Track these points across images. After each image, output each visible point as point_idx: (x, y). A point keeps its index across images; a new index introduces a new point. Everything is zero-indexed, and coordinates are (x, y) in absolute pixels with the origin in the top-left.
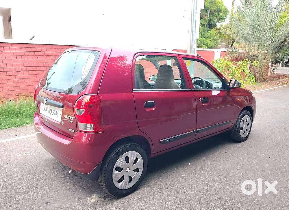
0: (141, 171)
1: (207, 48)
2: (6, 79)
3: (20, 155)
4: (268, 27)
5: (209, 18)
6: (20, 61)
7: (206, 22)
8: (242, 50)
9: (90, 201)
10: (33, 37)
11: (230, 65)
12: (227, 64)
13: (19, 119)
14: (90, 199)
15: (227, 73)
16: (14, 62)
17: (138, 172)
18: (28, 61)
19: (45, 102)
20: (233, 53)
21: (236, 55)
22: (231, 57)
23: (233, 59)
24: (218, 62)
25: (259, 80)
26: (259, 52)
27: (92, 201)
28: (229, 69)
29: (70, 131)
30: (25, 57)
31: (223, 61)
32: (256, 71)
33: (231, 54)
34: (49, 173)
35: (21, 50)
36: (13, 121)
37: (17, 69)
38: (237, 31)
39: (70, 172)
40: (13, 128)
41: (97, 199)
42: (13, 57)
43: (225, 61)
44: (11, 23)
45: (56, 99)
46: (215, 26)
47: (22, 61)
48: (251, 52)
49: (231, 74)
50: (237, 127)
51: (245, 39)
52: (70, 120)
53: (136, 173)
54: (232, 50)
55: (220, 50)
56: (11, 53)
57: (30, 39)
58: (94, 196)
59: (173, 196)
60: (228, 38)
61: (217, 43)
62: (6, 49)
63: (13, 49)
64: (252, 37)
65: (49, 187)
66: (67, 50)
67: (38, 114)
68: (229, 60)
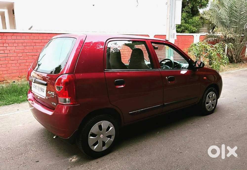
0: (113, 137)
1: (189, 33)
2: (9, 64)
3: (20, 125)
4: (244, 12)
5: (192, 5)
6: (21, 48)
7: (189, 9)
8: (219, 33)
9: (71, 160)
10: (31, 27)
11: (207, 48)
12: (205, 47)
13: (21, 97)
14: (71, 159)
15: (205, 55)
16: (16, 48)
17: (110, 138)
18: (27, 47)
19: (34, 81)
20: (211, 36)
21: (214, 38)
22: (209, 40)
23: (212, 42)
24: (197, 45)
25: (235, 61)
26: (235, 35)
27: (73, 160)
28: (207, 52)
29: (53, 104)
30: (25, 44)
31: (201, 44)
32: (233, 53)
33: (210, 37)
34: (41, 139)
35: (22, 38)
36: (16, 98)
37: (19, 55)
38: (215, 16)
39: (54, 137)
40: (16, 104)
41: (77, 159)
42: (15, 45)
43: (202, 44)
44: (14, 15)
45: (44, 79)
46: (198, 12)
47: (23, 48)
48: (227, 36)
49: (209, 56)
50: (203, 102)
51: (223, 23)
52: (52, 95)
53: (109, 139)
54: (210, 34)
55: (199, 35)
56: (13, 41)
57: (29, 29)
58: (74, 157)
59: (139, 157)
60: (209, 23)
61: (199, 28)
62: (9, 38)
63: (15, 37)
64: (229, 22)
65: (40, 150)
66: (53, 38)
67: (30, 91)
68: (207, 43)
